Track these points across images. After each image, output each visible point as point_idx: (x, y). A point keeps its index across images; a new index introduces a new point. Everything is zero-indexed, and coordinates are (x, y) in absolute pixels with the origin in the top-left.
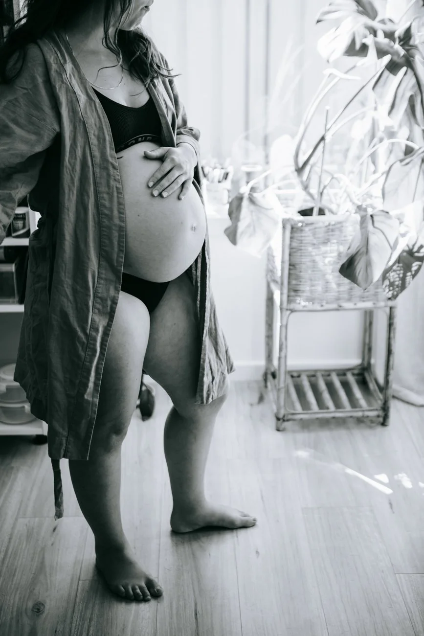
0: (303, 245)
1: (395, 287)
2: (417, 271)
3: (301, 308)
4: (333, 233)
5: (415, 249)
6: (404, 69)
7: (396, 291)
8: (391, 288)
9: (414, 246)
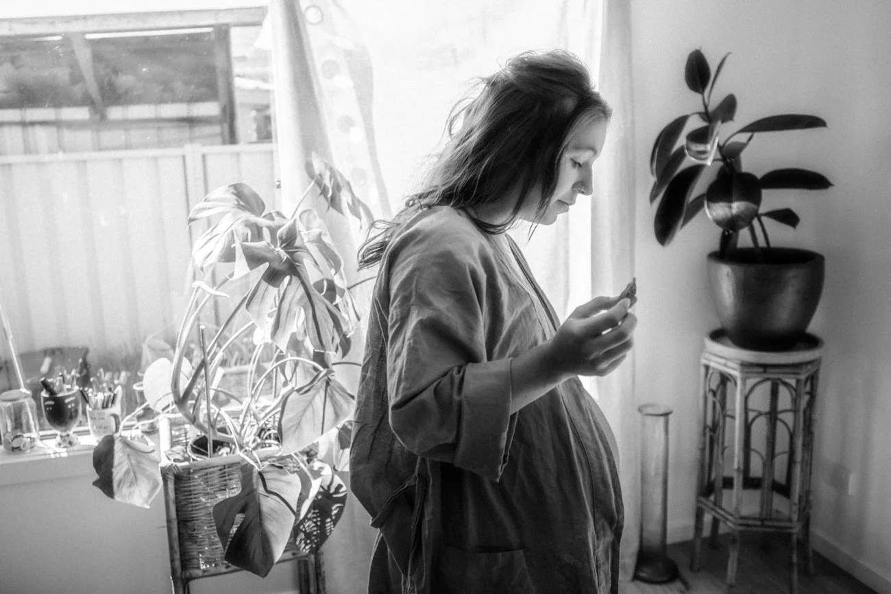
0: (193, 496)
1: (313, 538)
2: (338, 516)
3: (200, 573)
4: (231, 477)
5: (332, 491)
6: (287, 278)
7: (315, 543)
8: (308, 541)
9: (329, 487)
